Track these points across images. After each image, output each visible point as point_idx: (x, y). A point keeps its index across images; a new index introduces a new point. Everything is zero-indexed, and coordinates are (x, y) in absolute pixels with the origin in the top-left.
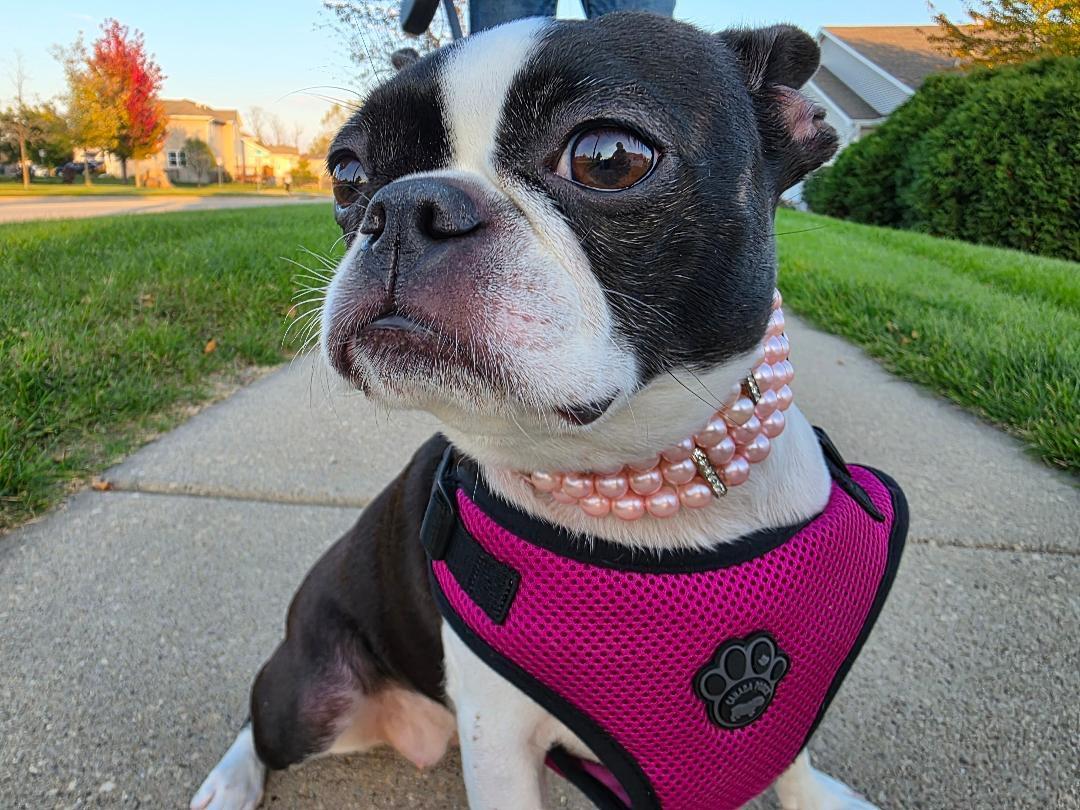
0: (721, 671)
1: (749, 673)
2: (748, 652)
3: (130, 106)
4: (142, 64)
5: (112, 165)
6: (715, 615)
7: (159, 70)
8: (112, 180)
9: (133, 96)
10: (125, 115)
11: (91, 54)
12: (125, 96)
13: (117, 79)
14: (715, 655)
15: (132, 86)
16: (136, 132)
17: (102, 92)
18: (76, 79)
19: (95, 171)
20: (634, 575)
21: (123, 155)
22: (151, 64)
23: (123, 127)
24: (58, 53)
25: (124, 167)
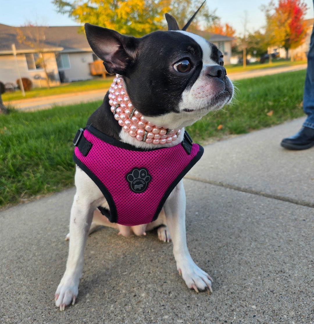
0: (132, 175)
1: (139, 177)
2: (140, 172)
3: (292, 26)
4: (299, 5)
5: (282, 53)
6: (133, 160)
7: (306, 5)
8: (282, 60)
9: (293, 20)
10: (288, 30)
11: (277, 5)
12: (289, 21)
13: (286, 14)
14: (131, 170)
15: (293, 15)
16: (293, 37)
17: (280, 21)
18: (269, 18)
19: (275, 56)
20: (116, 147)
21: (287, 48)
22: (302, 4)
23: (287, 35)
24: (263, 8)
25: (287, 53)
